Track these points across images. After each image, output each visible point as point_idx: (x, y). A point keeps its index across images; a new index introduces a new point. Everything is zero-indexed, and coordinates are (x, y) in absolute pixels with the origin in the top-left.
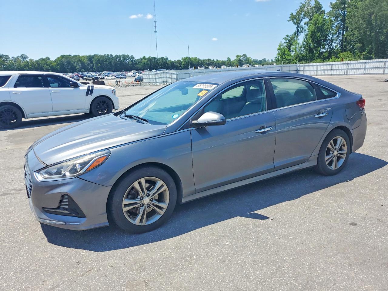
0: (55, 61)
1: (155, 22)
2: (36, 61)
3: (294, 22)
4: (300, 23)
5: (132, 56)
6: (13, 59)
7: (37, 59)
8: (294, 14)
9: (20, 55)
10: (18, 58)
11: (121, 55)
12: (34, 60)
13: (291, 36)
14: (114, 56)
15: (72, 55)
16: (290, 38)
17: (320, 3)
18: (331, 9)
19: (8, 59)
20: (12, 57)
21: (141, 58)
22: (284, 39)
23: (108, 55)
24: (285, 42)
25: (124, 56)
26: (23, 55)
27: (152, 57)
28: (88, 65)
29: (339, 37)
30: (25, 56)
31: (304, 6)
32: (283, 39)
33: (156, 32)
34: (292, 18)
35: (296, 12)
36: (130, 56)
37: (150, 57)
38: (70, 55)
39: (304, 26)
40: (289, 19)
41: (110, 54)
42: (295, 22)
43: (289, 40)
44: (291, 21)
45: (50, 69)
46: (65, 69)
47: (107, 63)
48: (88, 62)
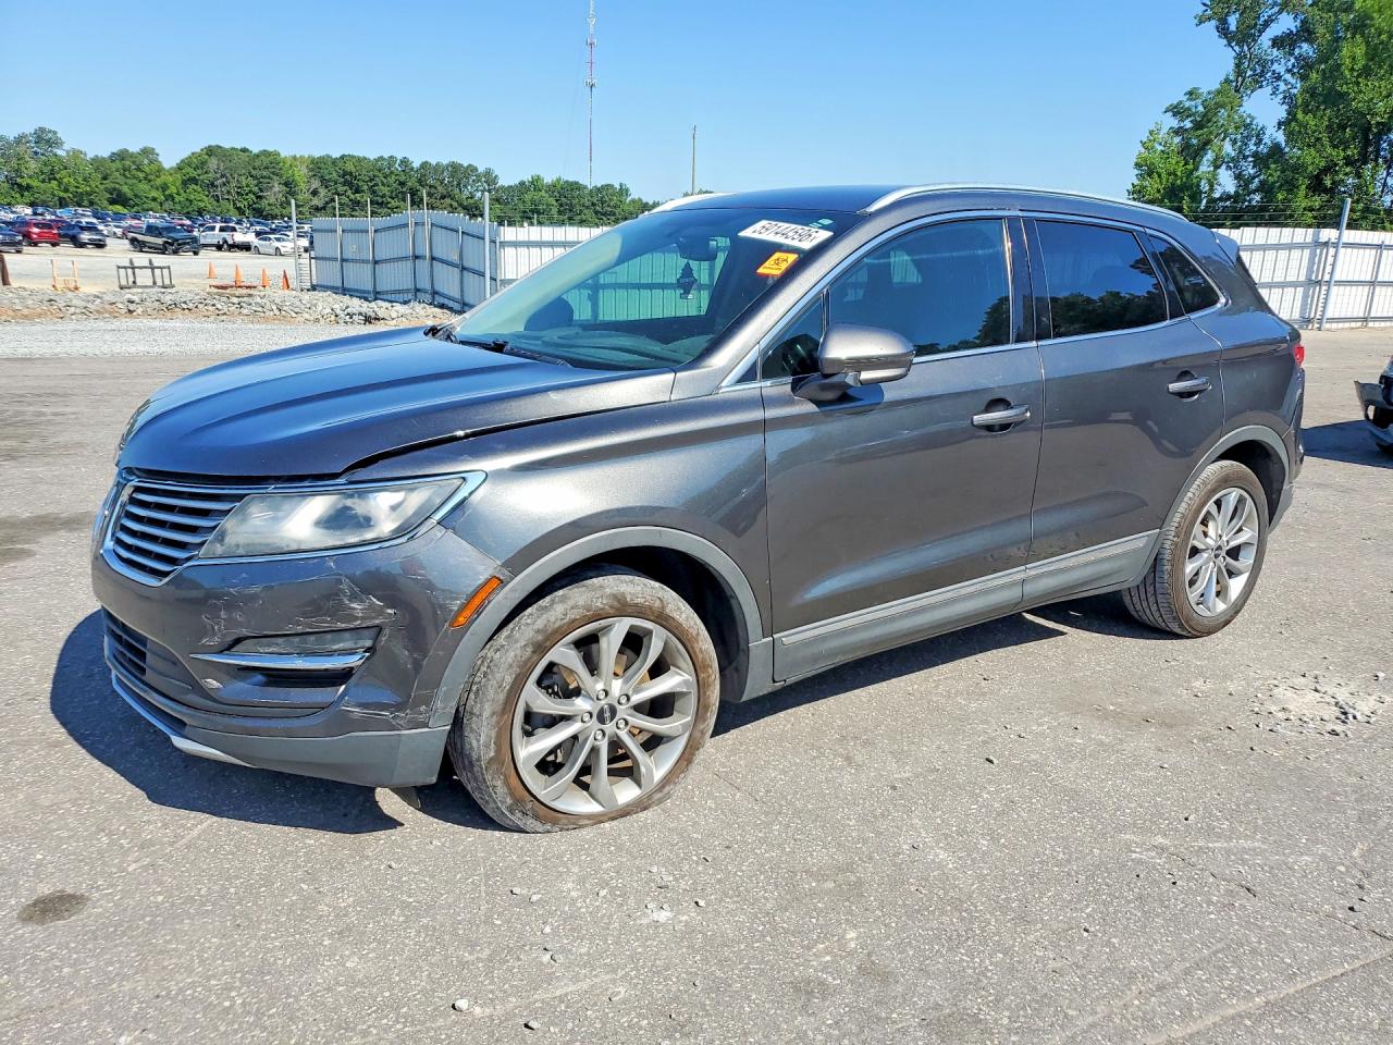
0: (179, 168)
2: (95, 160)
5: (488, 173)
7: (106, 154)
9: (29, 129)
10: (19, 140)
11: (445, 162)
12: (90, 155)
14: (416, 165)
21: (522, 183)
23: (392, 160)
24: (1176, 126)
25: (455, 168)
26: (42, 130)
28: (315, 193)
30: (50, 135)
36: (481, 170)
37: (559, 180)
41: (399, 157)
45: (154, 199)
46: (218, 201)
47: (385, 190)
48: (316, 184)
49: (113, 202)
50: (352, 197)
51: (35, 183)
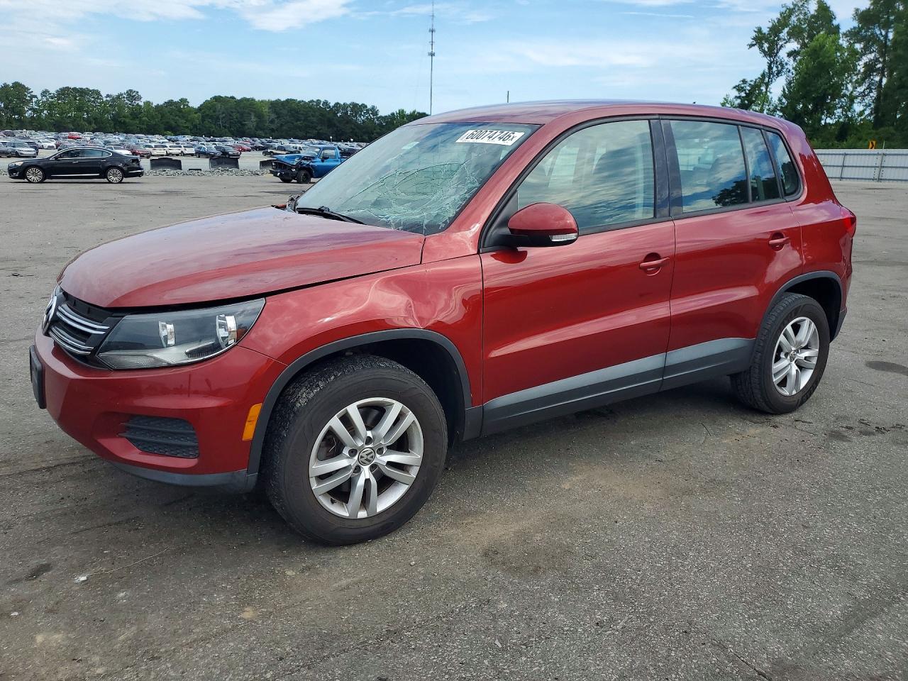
0: (200, 109)
1: (432, 31)
2: (157, 106)
3: (764, 51)
4: (778, 52)
5: (373, 108)
6: (108, 99)
7: (161, 103)
8: (765, 30)
9: (124, 91)
10: (118, 97)
11: (348, 103)
12: (154, 104)
13: (752, 83)
15: (238, 97)
16: (749, 88)
17: (829, 7)
18: (856, 24)
19: (98, 98)
20: (108, 96)
21: (393, 114)
22: (735, 90)
23: (318, 102)
24: (738, 95)
25: (355, 105)
26: (131, 91)
27: (418, 113)
28: (272, 122)
29: (871, 92)
30: (134, 94)
31: (791, 12)
32: (734, 87)
33: (432, 55)
34: (759, 39)
35: (770, 25)
36: (369, 107)
37: (414, 112)
38: (233, 98)
39: (786, 59)
40: (750, 41)
41: (323, 100)
42: (766, 50)
43: (747, 92)
44: (756, 48)
45: (187, 127)
46: (220, 127)
47: (315, 119)
48: (273, 116)
49: (166, 129)
50: (295, 123)
51: (127, 120)
